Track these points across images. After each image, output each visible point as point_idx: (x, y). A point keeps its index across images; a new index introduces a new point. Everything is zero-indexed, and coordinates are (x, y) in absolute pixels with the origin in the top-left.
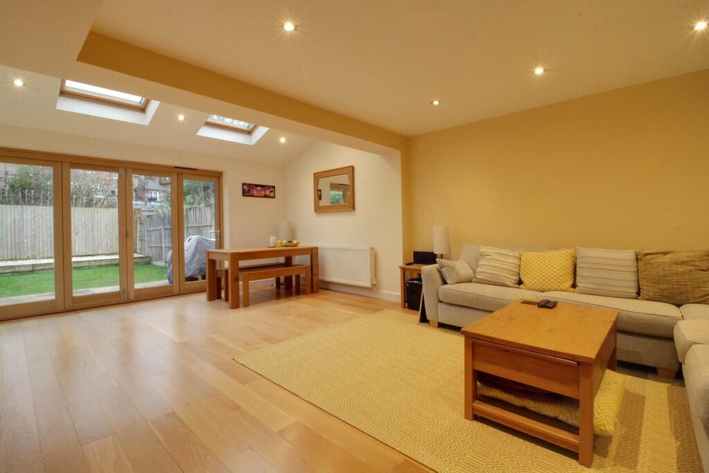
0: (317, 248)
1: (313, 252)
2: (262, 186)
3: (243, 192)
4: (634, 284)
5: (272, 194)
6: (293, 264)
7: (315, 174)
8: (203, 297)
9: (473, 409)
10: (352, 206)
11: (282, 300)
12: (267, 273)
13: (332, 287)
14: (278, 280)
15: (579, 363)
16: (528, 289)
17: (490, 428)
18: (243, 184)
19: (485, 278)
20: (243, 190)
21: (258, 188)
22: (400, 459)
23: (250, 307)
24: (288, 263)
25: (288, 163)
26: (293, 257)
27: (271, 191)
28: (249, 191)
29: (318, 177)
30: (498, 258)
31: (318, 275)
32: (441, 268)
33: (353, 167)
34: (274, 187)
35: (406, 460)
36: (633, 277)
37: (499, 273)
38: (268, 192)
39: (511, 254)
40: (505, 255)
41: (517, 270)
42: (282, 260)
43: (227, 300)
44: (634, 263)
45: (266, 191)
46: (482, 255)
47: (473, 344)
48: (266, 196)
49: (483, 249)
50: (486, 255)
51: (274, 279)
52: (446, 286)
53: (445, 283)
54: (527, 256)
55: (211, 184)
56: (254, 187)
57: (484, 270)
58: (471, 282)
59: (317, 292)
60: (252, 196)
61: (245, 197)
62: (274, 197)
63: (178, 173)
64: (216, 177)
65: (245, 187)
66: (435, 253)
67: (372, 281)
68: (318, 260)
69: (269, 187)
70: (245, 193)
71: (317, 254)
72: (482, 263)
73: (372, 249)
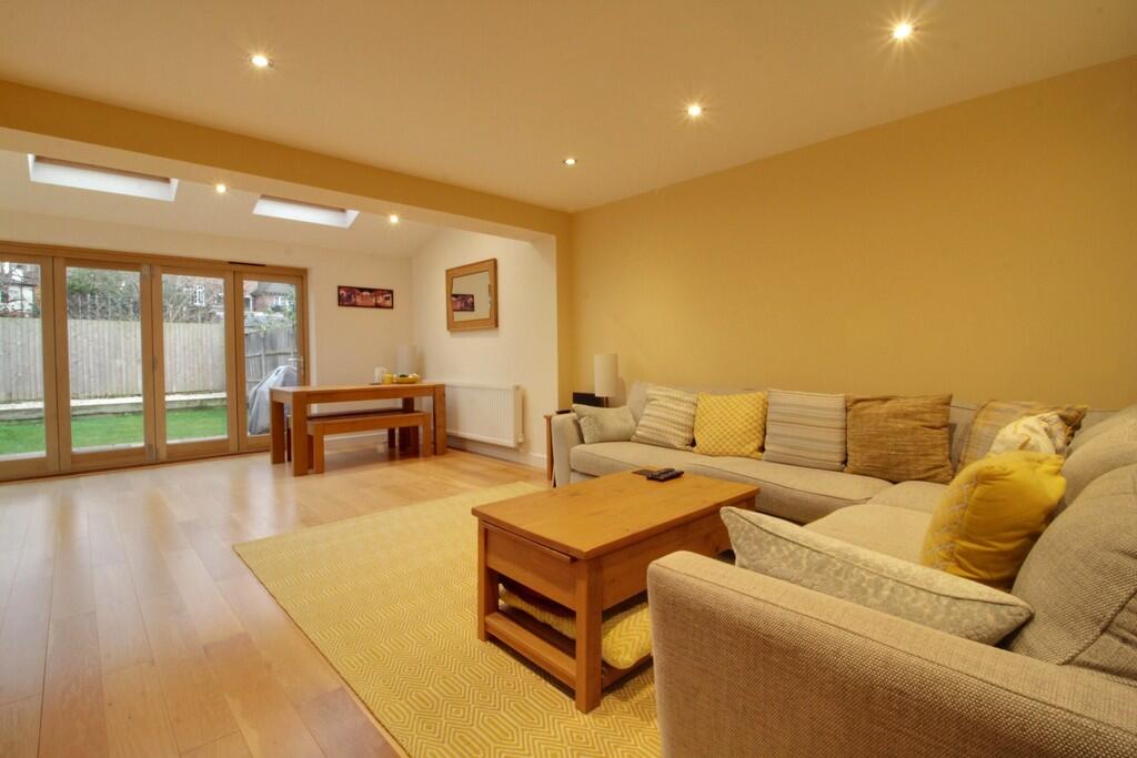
0: (442, 387)
1: (438, 392)
2: (370, 290)
3: (340, 300)
5: (388, 303)
6: (416, 409)
7: (447, 271)
10: (494, 322)
11: (398, 462)
12: (354, 423)
14: (391, 432)
18: (340, 288)
20: (340, 296)
21: (365, 293)
23: (325, 474)
24: (408, 406)
25: (410, 259)
26: (416, 400)
27: (387, 299)
28: (349, 297)
29: (452, 275)
30: (668, 404)
32: (580, 419)
33: (495, 261)
34: (391, 292)
36: (838, 437)
37: (665, 428)
38: (380, 300)
39: (686, 399)
40: (676, 399)
41: (690, 423)
42: (398, 403)
45: (380, 298)
46: (649, 400)
48: (377, 306)
50: (653, 400)
51: (385, 432)
54: (706, 401)
56: (357, 290)
59: (443, 453)
60: (355, 305)
61: (343, 306)
62: (392, 307)
63: (235, 271)
64: (298, 276)
65: (342, 292)
66: (597, 395)
67: (516, 437)
68: (444, 404)
69: (382, 292)
70: (342, 301)
71: (444, 395)
72: (647, 411)
73: (517, 388)
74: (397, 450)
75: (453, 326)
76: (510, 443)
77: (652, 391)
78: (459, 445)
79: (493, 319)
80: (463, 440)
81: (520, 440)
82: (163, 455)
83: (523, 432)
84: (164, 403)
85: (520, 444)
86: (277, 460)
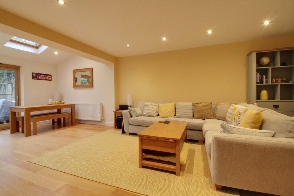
0: (74, 105)
1: (72, 107)
2: (44, 75)
3: (33, 77)
4: (192, 114)
5: (50, 79)
6: (62, 112)
7: (73, 70)
8: (8, 132)
9: (142, 164)
10: (92, 85)
12: (47, 117)
13: (82, 122)
14: (53, 120)
15: (176, 141)
16: (161, 117)
17: (148, 169)
18: (33, 73)
19: (147, 114)
20: (33, 76)
21: (42, 75)
22: (114, 189)
23: (37, 135)
24: (59, 112)
25: (59, 64)
26: (62, 109)
27: (49, 77)
28: (36, 76)
29: (75, 71)
30: (151, 106)
31: (75, 117)
32: (130, 111)
33: (92, 68)
34: (51, 75)
35: (116, 189)
36: (192, 111)
37: (151, 112)
38: (47, 78)
39: (155, 105)
40: (153, 105)
41: (157, 111)
42: (55, 111)
43: (23, 132)
44: (192, 107)
45: (47, 77)
46: (145, 105)
47: (142, 139)
48: (46, 80)
49: (146, 103)
50: (147, 105)
52: (132, 118)
53: (132, 117)
54: (161, 105)
55: (12, 72)
56: (39, 75)
57: (146, 111)
58: (141, 116)
59: (75, 125)
60: (38, 79)
61: (34, 80)
62: (51, 80)
66: (128, 105)
67: (101, 118)
68: (75, 110)
69: (48, 75)
70: (34, 78)
71: (75, 107)
73: (101, 104)
74: (56, 126)
78: (79, 122)
81: (102, 119)
83: (103, 116)
85: (102, 120)
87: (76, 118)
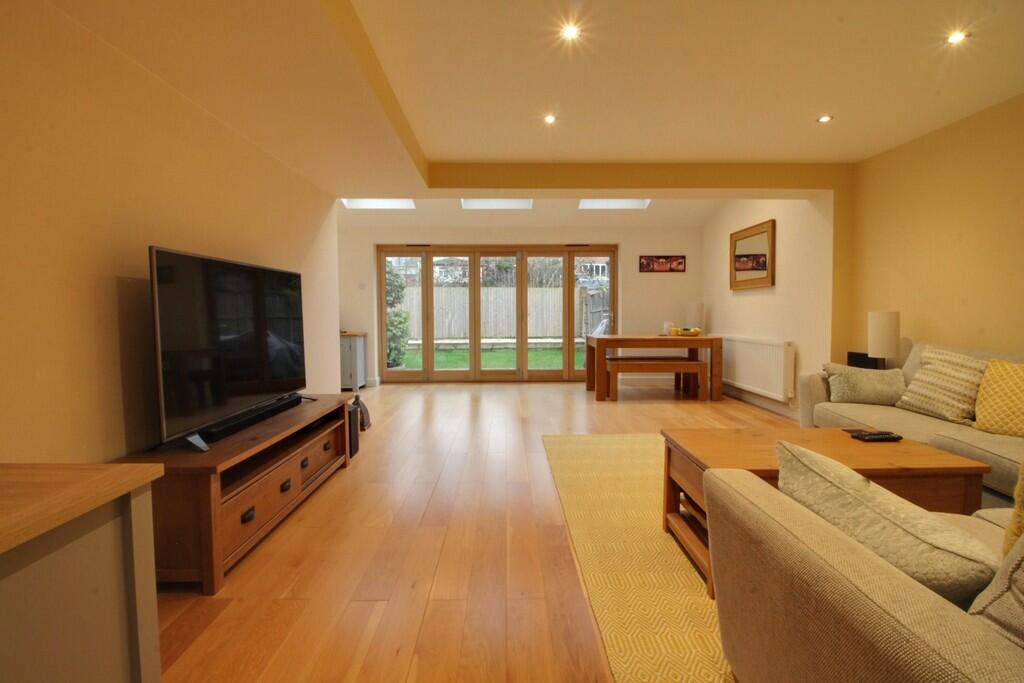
0: (720, 340)
1: (716, 345)
2: (666, 258)
5: (681, 267)
6: (698, 358)
7: (731, 235)
10: (772, 281)
14: (678, 376)
18: (641, 257)
20: (641, 264)
21: (661, 260)
24: (693, 355)
26: (699, 350)
27: (680, 263)
28: (648, 265)
29: (735, 238)
31: (721, 377)
33: (774, 221)
34: (684, 257)
38: (674, 265)
41: (971, 394)
42: (684, 352)
45: (673, 263)
46: (923, 364)
48: (672, 270)
50: (926, 363)
51: (672, 376)
56: (655, 259)
59: (719, 399)
60: (653, 271)
61: (642, 273)
62: (684, 271)
63: (571, 251)
64: (611, 250)
65: (643, 260)
66: (869, 356)
67: (786, 390)
68: (721, 355)
69: (676, 258)
70: (642, 267)
71: (721, 348)
72: (917, 376)
73: (789, 344)
74: (681, 392)
75: (735, 285)
76: (780, 397)
77: (927, 353)
78: (736, 395)
79: (770, 278)
80: (741, 391)
81: (791, 395)
82: (526, 377)
83: (794, 388)
84: (527, 344)
85: (790, 399)
86: (590, 388)
87: (724, 379)
